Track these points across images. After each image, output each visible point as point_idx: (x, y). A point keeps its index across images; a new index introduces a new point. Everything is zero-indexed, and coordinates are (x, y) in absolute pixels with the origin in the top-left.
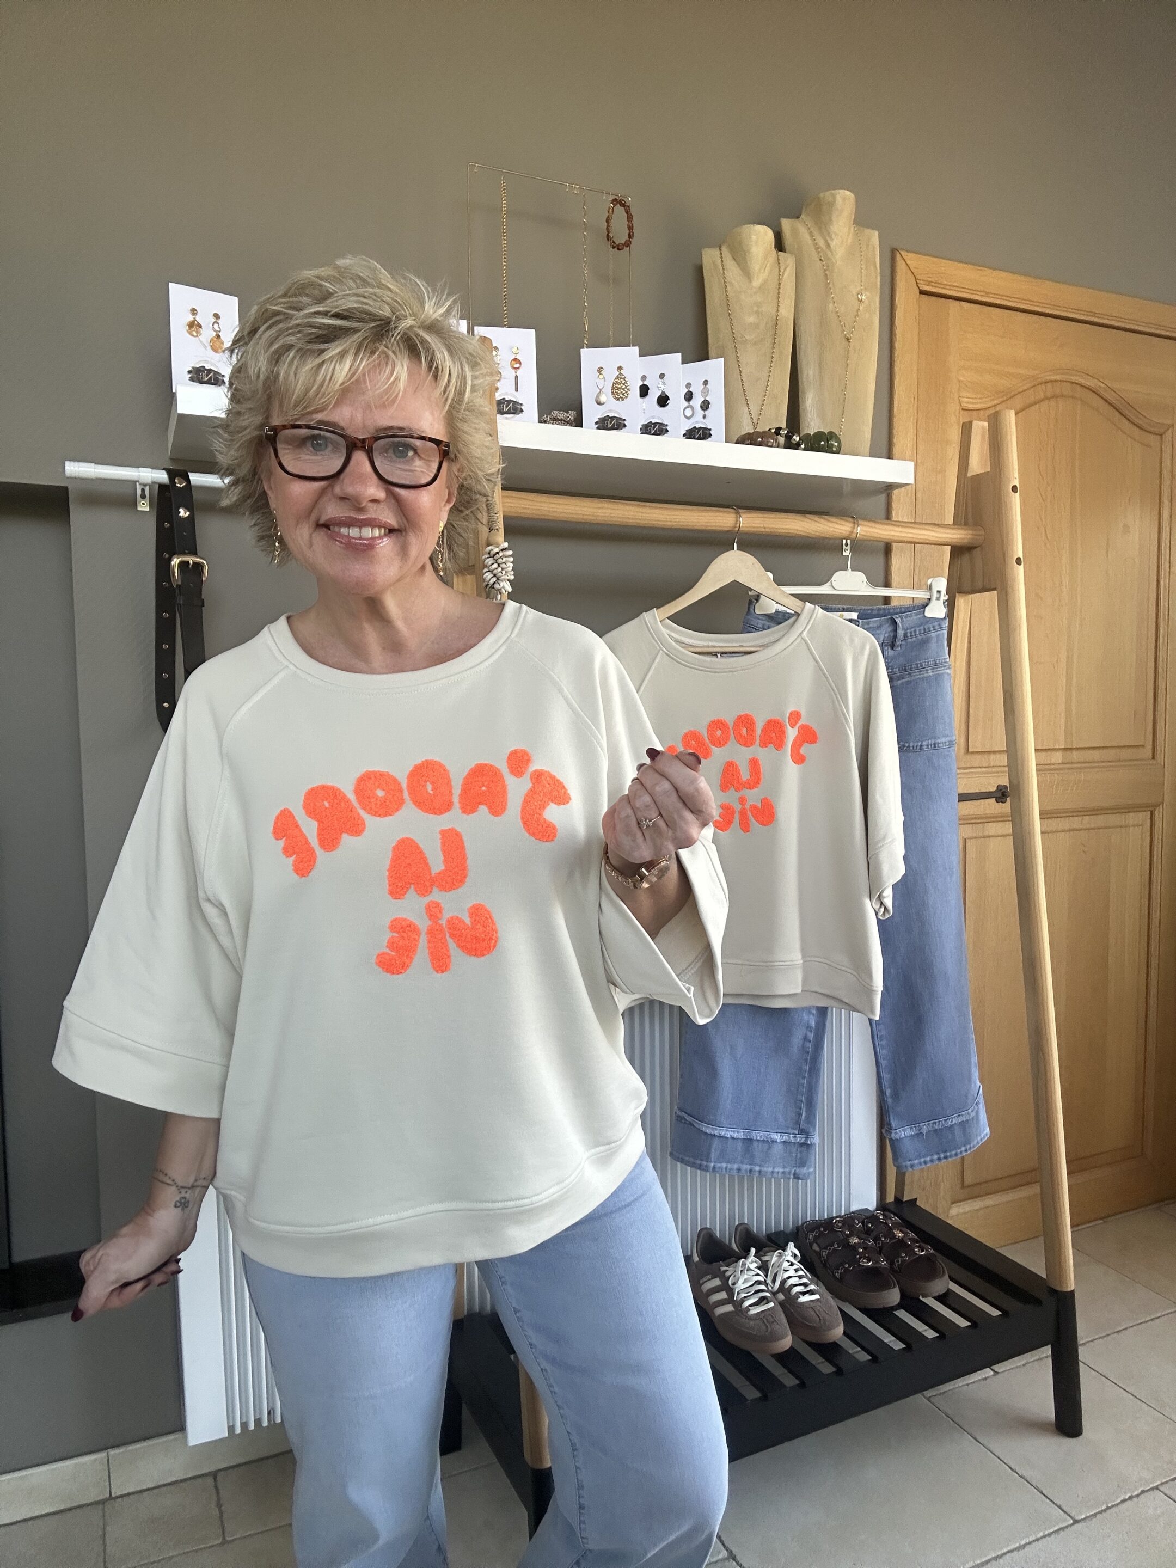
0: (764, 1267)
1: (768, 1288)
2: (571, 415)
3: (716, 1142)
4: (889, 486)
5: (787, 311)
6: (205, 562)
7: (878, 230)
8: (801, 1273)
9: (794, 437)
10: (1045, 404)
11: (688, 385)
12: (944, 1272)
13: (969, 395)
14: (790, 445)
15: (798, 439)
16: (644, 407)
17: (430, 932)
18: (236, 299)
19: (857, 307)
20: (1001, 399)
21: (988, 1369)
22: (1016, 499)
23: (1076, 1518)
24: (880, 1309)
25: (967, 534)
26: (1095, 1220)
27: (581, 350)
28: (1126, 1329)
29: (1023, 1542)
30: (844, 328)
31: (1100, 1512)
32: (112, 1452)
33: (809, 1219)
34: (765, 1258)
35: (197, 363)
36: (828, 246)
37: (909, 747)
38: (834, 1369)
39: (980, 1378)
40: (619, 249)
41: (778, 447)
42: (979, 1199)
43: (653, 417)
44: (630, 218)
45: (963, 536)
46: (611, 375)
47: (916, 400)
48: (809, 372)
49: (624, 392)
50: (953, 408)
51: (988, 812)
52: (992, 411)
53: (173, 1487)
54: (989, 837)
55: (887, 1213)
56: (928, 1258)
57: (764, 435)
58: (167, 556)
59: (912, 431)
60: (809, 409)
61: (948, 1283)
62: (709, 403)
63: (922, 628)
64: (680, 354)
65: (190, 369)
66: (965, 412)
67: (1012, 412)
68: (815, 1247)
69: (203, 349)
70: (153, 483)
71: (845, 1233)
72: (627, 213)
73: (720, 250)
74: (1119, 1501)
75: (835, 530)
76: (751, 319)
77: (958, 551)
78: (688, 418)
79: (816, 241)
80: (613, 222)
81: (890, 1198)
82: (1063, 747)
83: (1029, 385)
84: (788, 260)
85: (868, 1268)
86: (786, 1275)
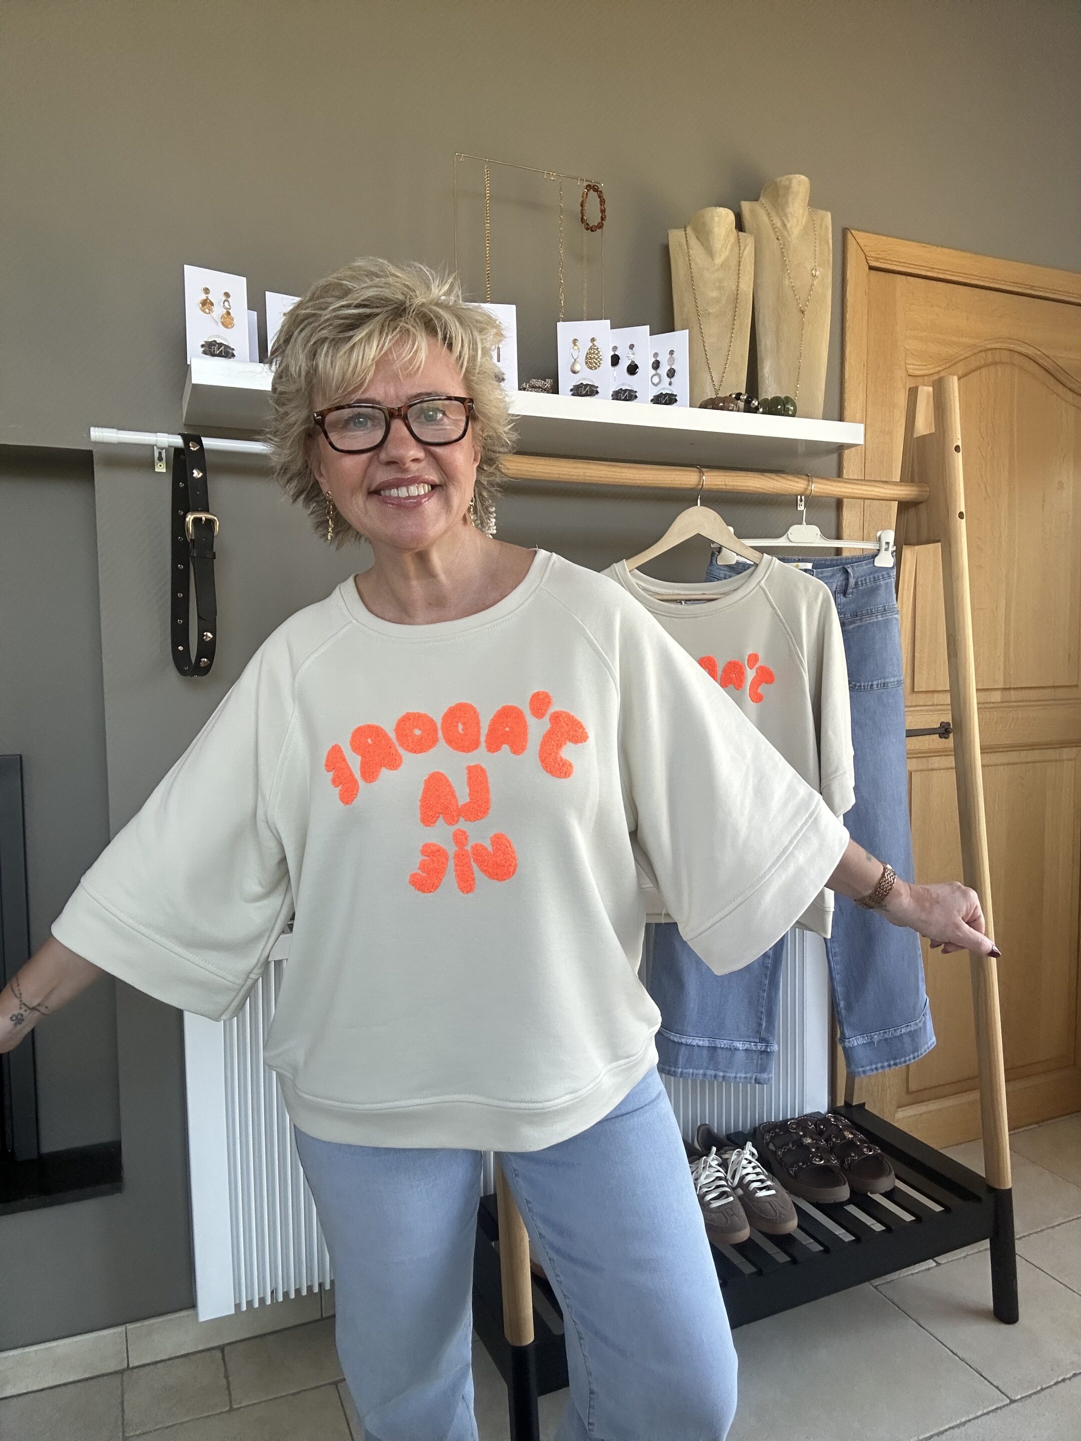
0: (724, 1164)
1: (727, 1183)
2: (548, 383)
3: (683, 1050)
4: (840, 446)
5: (747, 287)
6: (216, 518)
7: (830, 211)
8: (758, 1170)
9: (753, 402)
10: (984, 371)
11: (656, 355)
12: (890, 1170)
13: (914, 362)
14: (749, 409)
15: (756, 404)
16: (615, 375)
17: (457, 856)
18: (245, 279)
19: (811, 282)
20: (944, 366)
21: (931, 1261)
22: (959, 457)
23: (1013, 1398)
24: (831, 1204)
25: (911, 491)
26: (1031, 1124)
27: (558, 323)
28: (1058, 1225)
29: (963, 1420)
30: (799, 301)
31: (1035, 1393)
32: (130, 1326)
33: (765, 1121)
34: (725, 1156)
35: (209, 337)
36: (784, 225)
37: (860, 686)
38: (789, 1259)
39: (923, 1269)
40: (592, 231)
41: (738, 411)
42: (924, 1103)
43: (623, 384)
44: (602, 202)
45: (908, 492)
46: (585, 347)
47: (865, 367)
48: (766, 343)
49: (597, 361)
50: (900, 374)
51: (931, 747)
52: (936, 377)
53: (184, 1359)
54: (933, 770)
55: (838, 1116)
56: (875, 1157)
57: (724, 400)
58: (182, 513)
59: (862, 396)
60: (767, 375)
61: (894, 1182)
62: (675, 371)
63: (872, 576)
64: (648, 326)
65: (203, 343)
66: (911, 378)
67: (955, 378)
68: (771, 1147)
69: (215, 324)
70: (169, 446)
71: (799, 1134)
72: (600, 197)
73: (685, 231)
74: (1052, 1383)
75: (791, 487)
76: (714, 294)
77: (904, 506)
78: (656, 385)
79: (774, 222)
80: (587, 206)
81: (841, 1102)
82: (1001, 686)
83: (970, 353)
84: (748, 240)
85: (821, 1166)
86: (745, 1172)
